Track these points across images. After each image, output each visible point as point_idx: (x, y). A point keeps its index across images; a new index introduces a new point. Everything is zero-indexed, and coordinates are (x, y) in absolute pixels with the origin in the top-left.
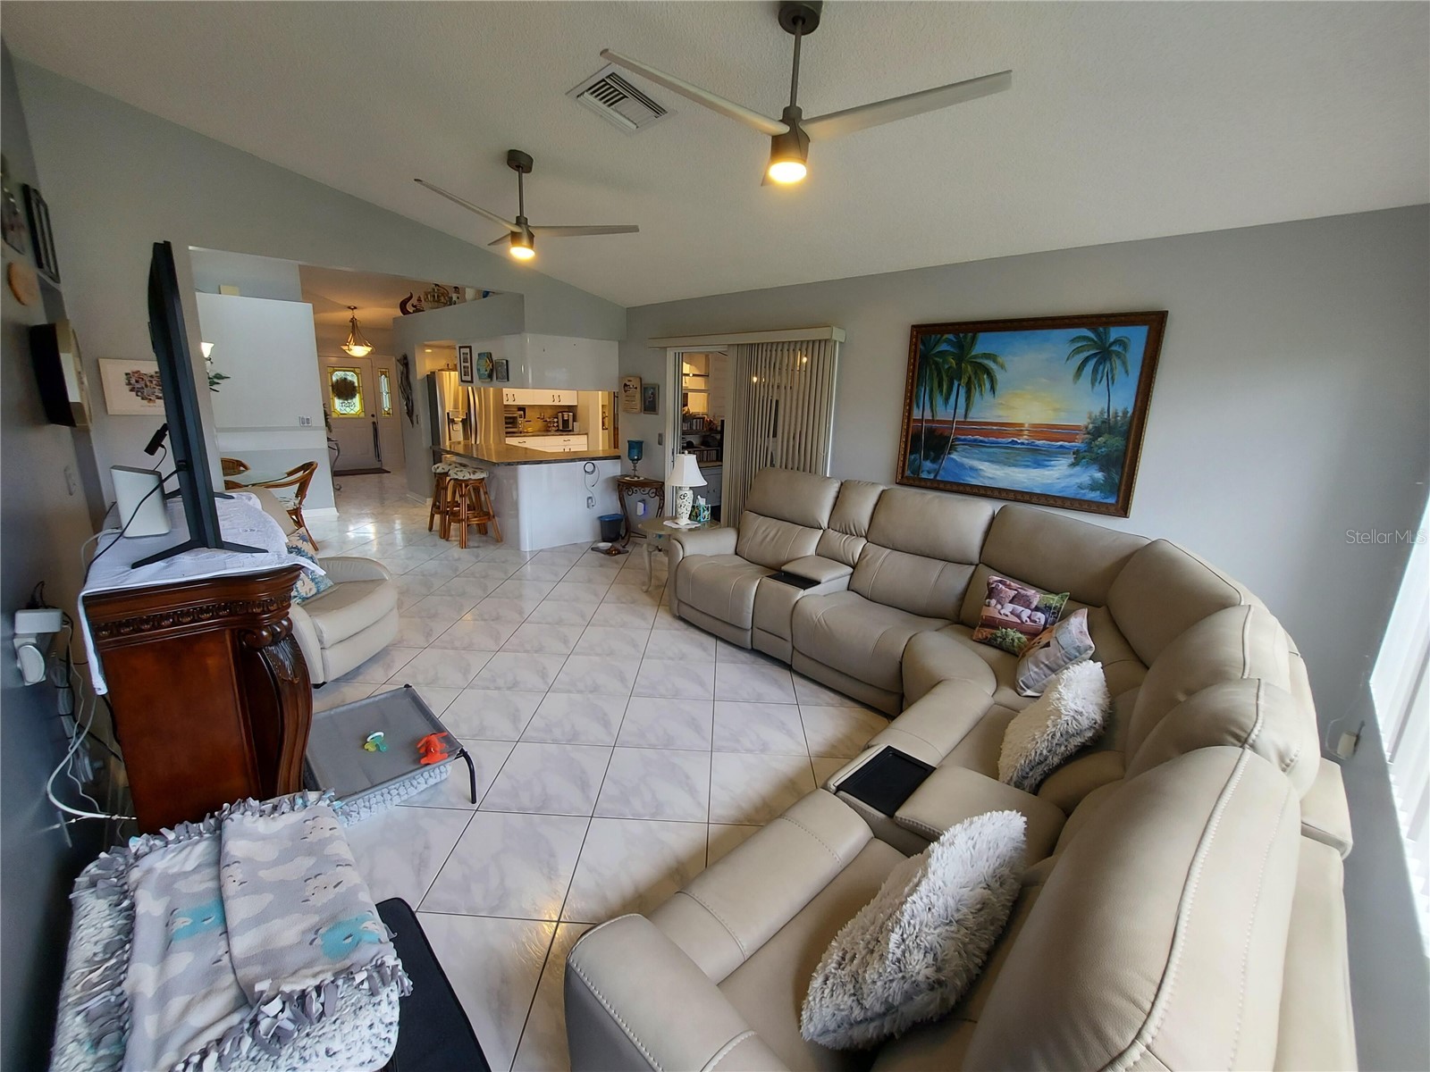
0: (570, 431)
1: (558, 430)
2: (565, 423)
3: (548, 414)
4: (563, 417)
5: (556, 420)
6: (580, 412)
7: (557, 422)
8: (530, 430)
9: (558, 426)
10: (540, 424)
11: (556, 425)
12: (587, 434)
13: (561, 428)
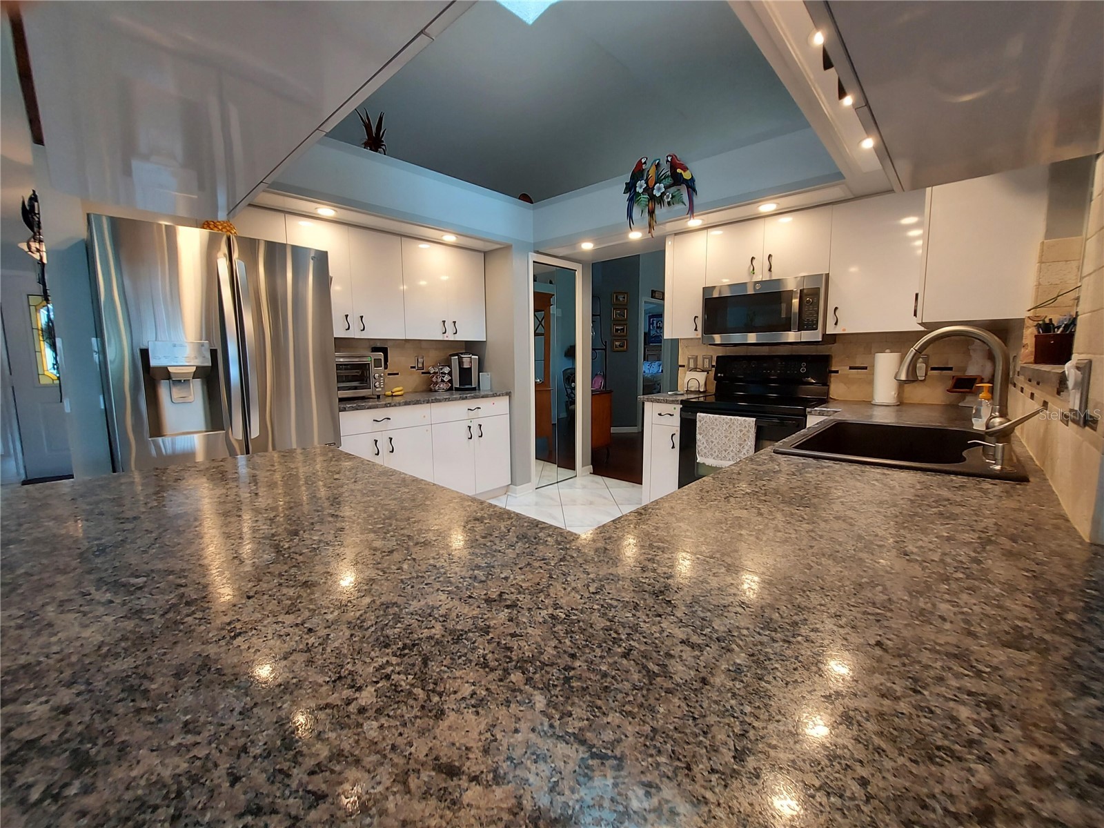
0: (474, 389)
1: (451, 389)
2: (465, 374)
3: (430, 359)
4: (461, 362)
5: (446, 370)
6: (490, 354)
7: (450, 374)
8: (397, 390)
9: (451, 381)
10: (415, 379)
11: (446, 378)
12: (509, 394)
13: (457, 384)
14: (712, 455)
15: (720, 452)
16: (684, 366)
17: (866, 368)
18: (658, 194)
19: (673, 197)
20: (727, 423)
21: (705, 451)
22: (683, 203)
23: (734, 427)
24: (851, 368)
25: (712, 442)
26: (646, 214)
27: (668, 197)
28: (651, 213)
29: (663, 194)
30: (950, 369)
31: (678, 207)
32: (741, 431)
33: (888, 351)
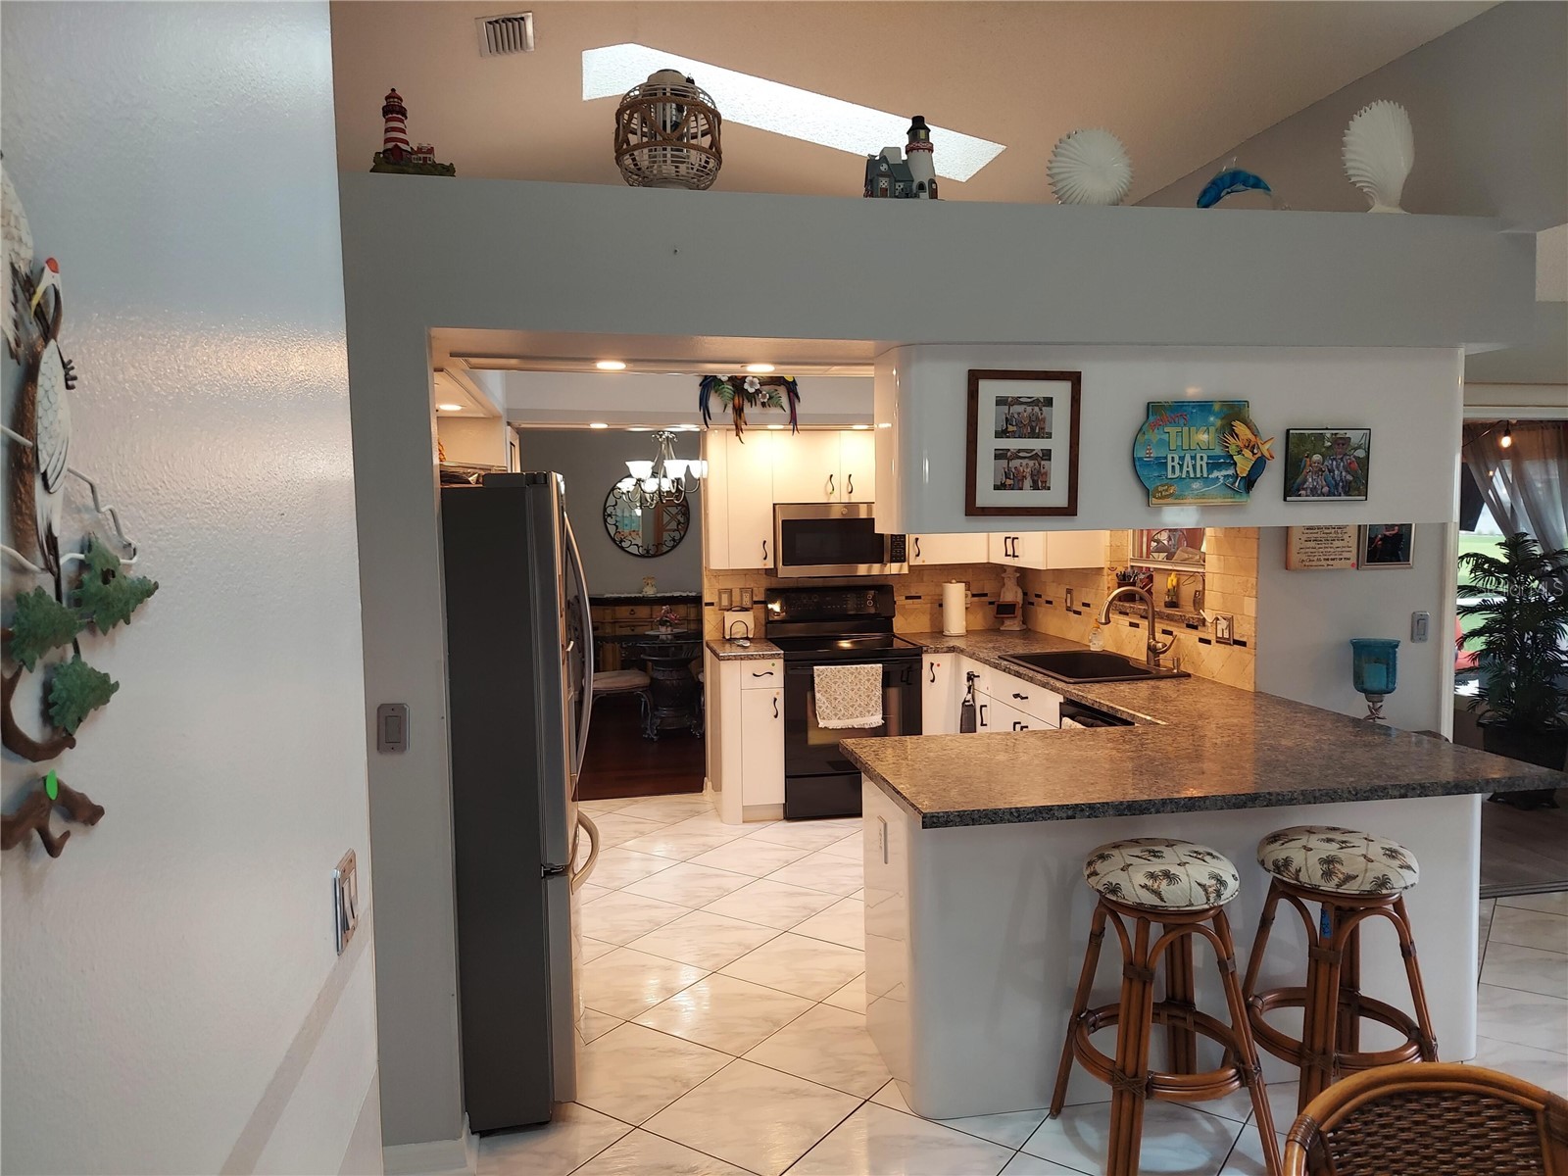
14: (836, 715)
15: (847, 710)
16: (712, 604)
17: (919, 597)
18: (751, 390)
19: (771, 398)
20: (852, 674)
21: (828, 711)
22: (782, 407)
23: (860, 677)
24: (907, 598)
25: (836, 699)
26: (730, 410)
27: (764, 396)
28: (738, 411)
29: (758, 391)
30: (985, 595)
31: (774, 411)
32: (869, 680)
33: (954, 581)
